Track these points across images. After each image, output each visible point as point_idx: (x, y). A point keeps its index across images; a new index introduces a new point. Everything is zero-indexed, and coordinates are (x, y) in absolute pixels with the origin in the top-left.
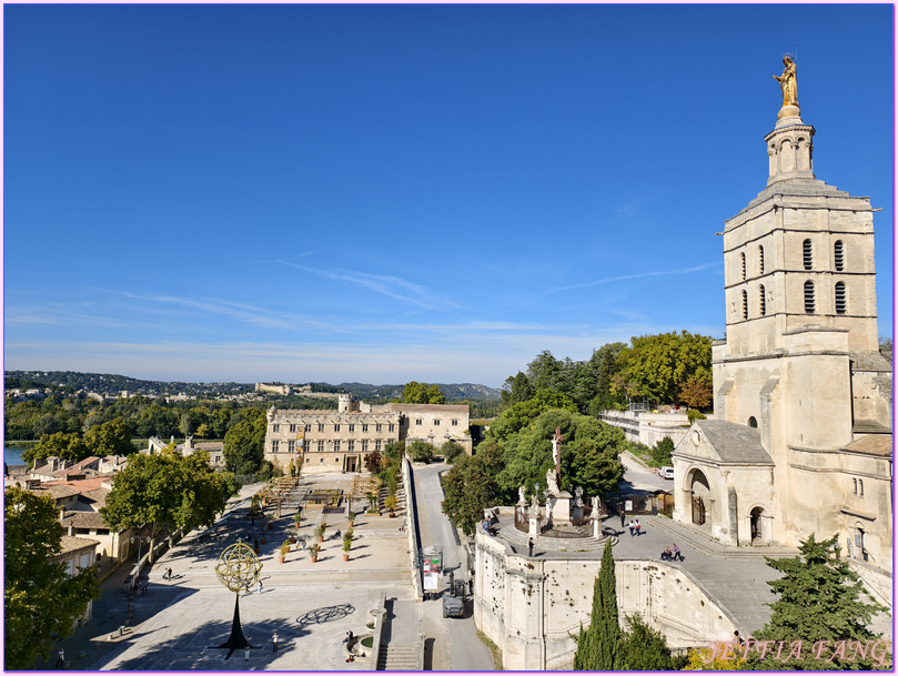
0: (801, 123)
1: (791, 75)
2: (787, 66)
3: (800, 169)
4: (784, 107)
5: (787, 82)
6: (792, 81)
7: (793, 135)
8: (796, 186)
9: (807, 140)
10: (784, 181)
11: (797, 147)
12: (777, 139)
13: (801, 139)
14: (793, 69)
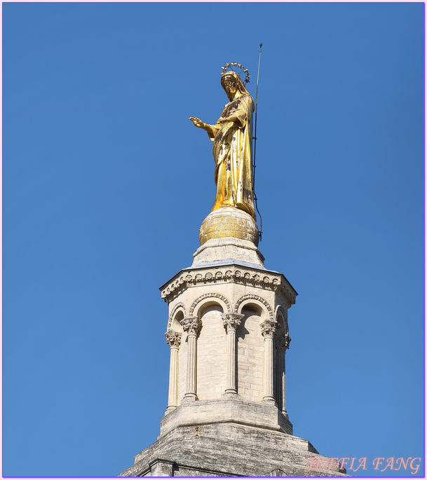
0: (255, 262)
1: (238, 124)
2: (231, 97)
3: (245, 395)
4: (218, 211)
5: (228, 139)
6: (241, 140)
7: (231, 293)
8: (223, 444)
9: (268, 315)
10: (196, 425)
11: (241, 332)
12: (189, 299)
13: (251, 310)
14: (242, 110)
